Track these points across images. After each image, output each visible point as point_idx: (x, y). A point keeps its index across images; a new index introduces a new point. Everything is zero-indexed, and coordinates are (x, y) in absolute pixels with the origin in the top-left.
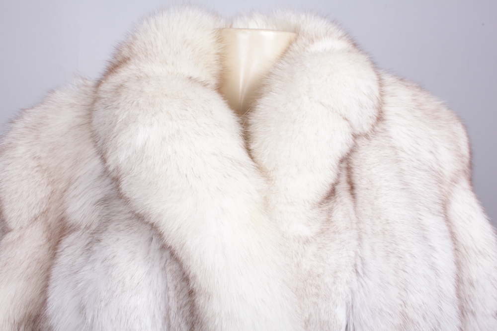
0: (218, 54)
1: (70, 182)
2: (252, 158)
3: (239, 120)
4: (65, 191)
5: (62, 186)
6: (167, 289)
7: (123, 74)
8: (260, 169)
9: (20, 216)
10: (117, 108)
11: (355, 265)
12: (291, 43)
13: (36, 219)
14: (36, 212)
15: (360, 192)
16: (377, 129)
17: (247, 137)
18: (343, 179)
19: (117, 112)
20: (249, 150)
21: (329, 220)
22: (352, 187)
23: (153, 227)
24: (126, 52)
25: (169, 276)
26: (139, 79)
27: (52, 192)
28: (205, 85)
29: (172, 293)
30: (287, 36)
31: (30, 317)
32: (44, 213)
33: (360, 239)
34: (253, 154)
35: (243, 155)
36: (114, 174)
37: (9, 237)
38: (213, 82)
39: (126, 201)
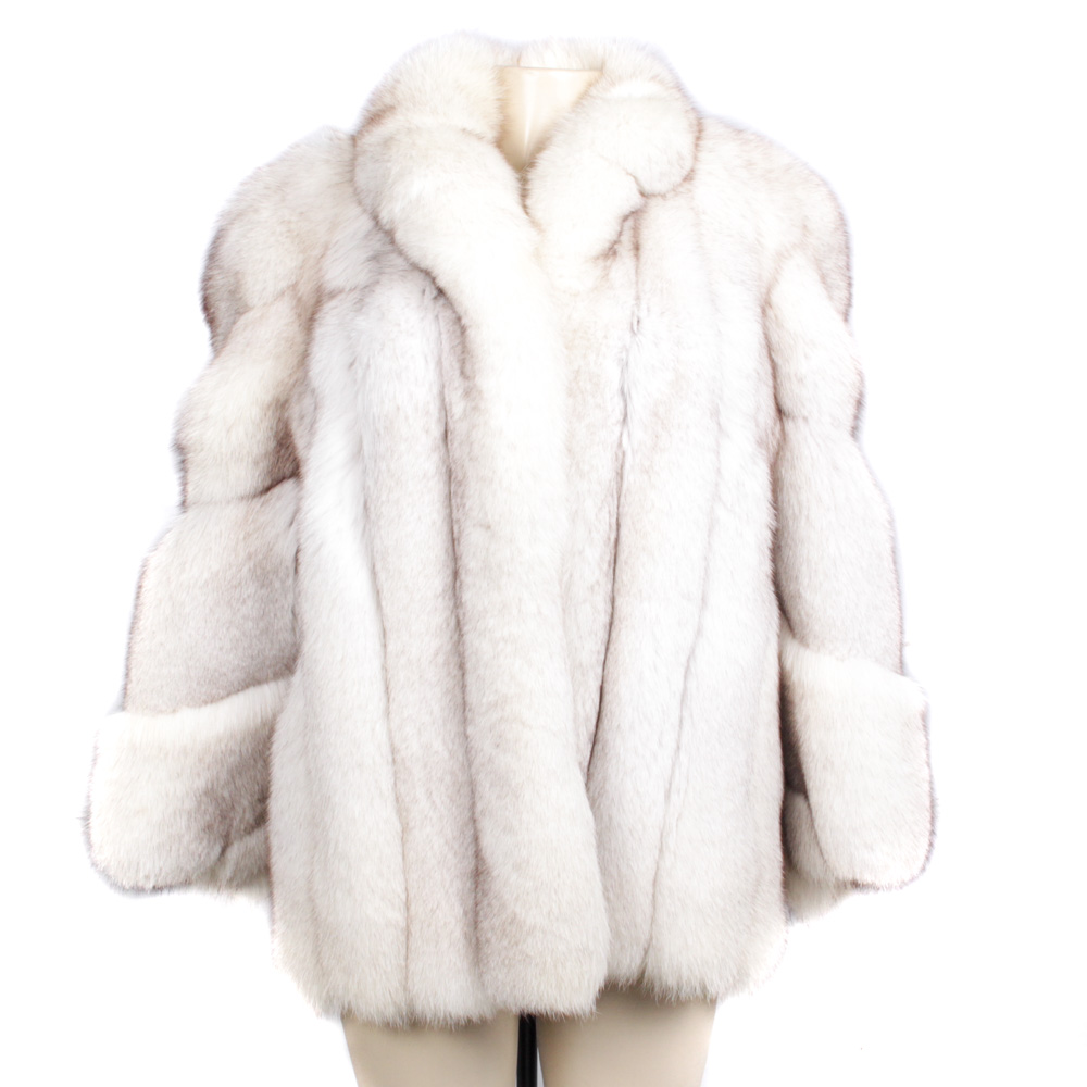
0: (498, 99)
1: (326, 247)
2: (527, 213)
3: (518, 176)
4: (322, 257)
5: (317, 252)
6: (440, 334)
7: (389, 126)
8: (535, 224)
9: (265, 289)
10: (389, 161)
11: (632, 324)
12: (590, 85)
13: (283, 293)
14: (283, 284)
15: (645, 253)
16: (681, 190)
17: (524, 194)
18: (626, 238)
19: (389, 165)
20: (525, 207)
21: (605, 277)
22: (637, 248)
23: (428, 274)
24: (388, 100)
25: (442, 323)
26: (409, 131)
27: (304, 261)
28: (480, 138)
29: (444, 336)
30: (587, 76)
31: (278, 401)
32: (294, 287)
33: (638, 298)
34: (529, 211)
35: (519, 210)
36: (387, 227)
37: (249, 316)
38: (491, 134)
39: (401, 253)
